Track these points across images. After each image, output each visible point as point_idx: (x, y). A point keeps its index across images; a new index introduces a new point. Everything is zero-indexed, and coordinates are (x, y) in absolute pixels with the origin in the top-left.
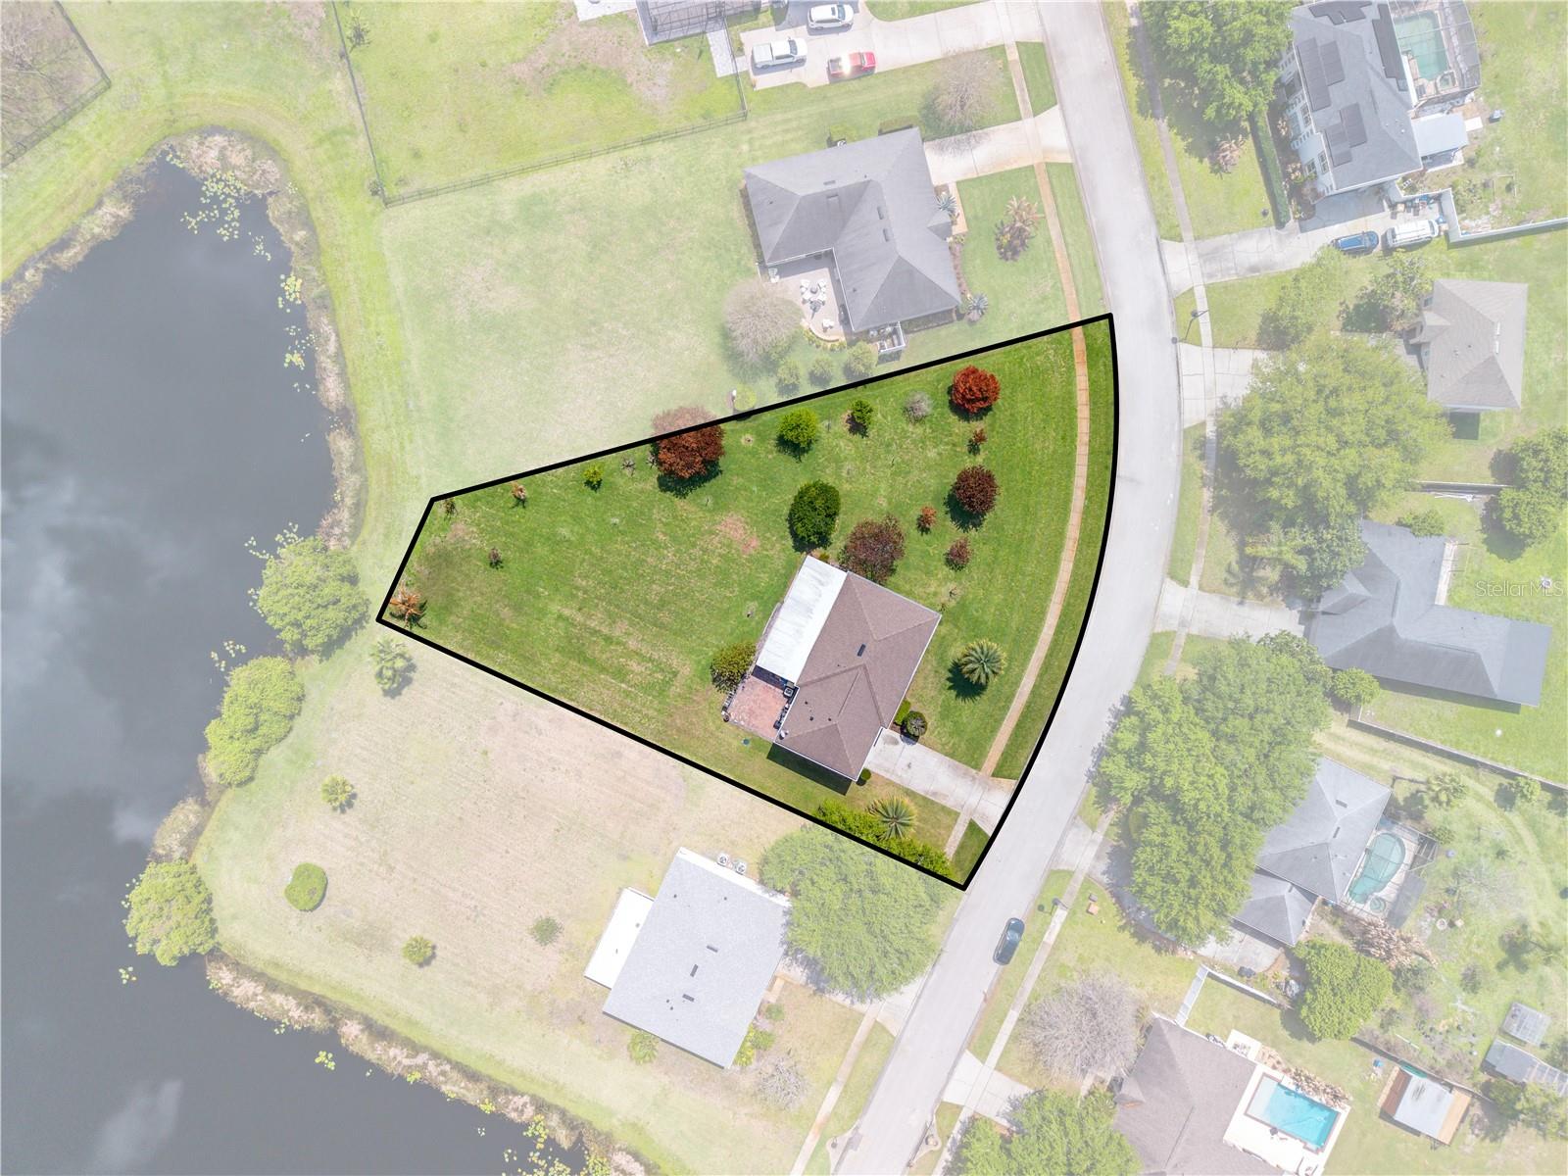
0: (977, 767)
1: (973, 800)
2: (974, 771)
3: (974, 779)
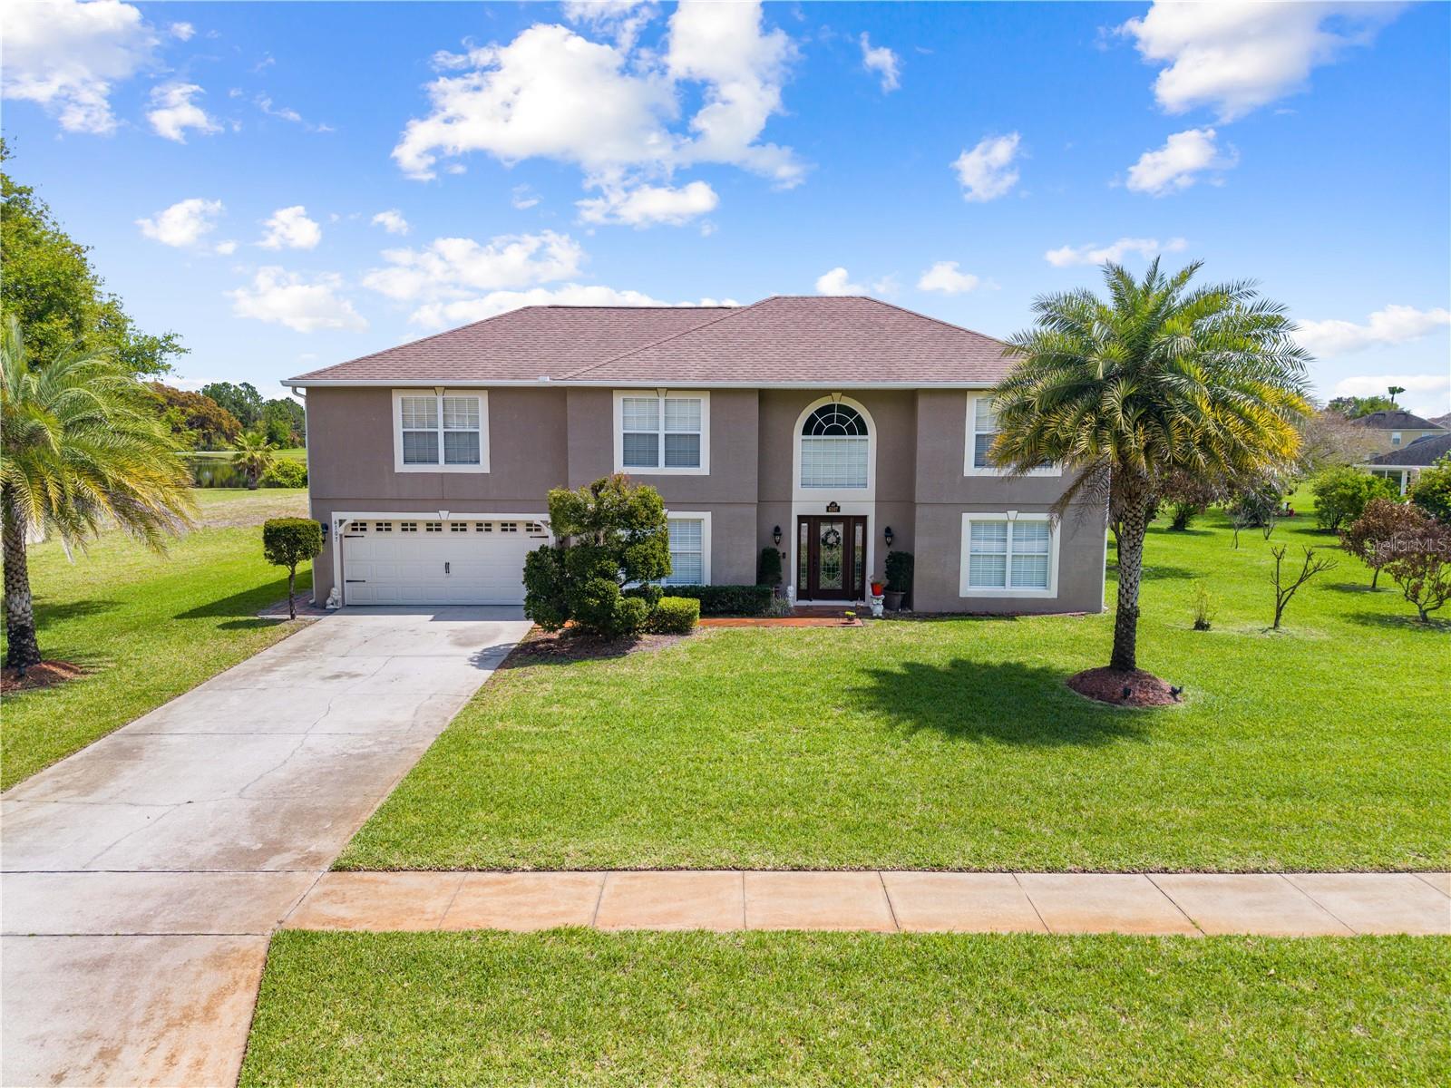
0: (379, 851)
2: (332, 843)
3: (246, 858)
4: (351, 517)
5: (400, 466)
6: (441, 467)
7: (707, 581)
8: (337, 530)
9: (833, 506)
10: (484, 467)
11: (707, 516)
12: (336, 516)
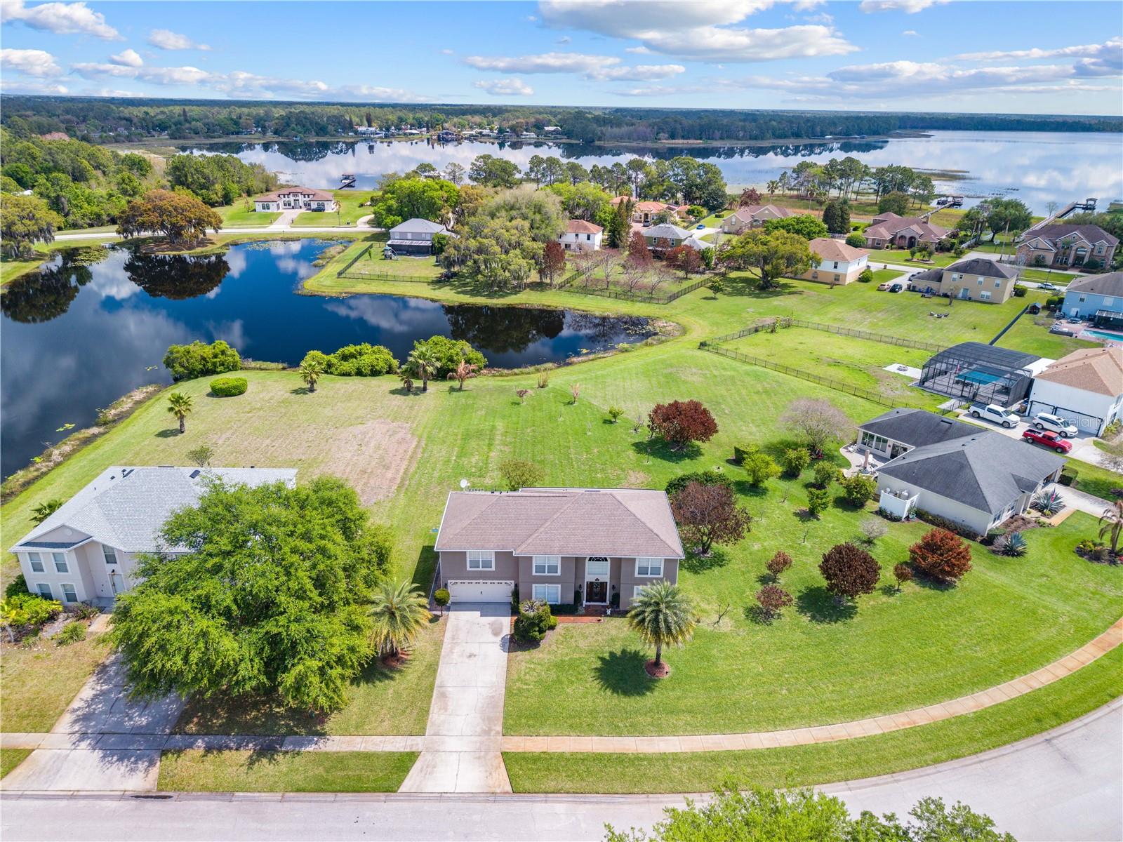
0: (508, 730)
1: (452, 744)
2: (499, 728)
3: (487, 732)
4: (454, 581)
5: (468, 569)
6: (481, 569)
7: (559, 603)
8: (449, 585)
9: (597, 579)
10: (493, 569)
11: (560, 586)
12: (449, 581)
